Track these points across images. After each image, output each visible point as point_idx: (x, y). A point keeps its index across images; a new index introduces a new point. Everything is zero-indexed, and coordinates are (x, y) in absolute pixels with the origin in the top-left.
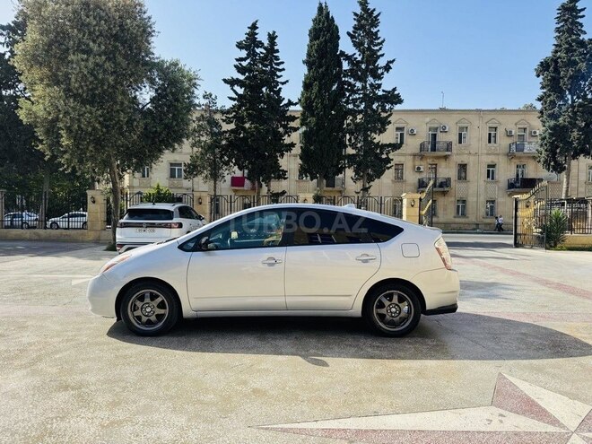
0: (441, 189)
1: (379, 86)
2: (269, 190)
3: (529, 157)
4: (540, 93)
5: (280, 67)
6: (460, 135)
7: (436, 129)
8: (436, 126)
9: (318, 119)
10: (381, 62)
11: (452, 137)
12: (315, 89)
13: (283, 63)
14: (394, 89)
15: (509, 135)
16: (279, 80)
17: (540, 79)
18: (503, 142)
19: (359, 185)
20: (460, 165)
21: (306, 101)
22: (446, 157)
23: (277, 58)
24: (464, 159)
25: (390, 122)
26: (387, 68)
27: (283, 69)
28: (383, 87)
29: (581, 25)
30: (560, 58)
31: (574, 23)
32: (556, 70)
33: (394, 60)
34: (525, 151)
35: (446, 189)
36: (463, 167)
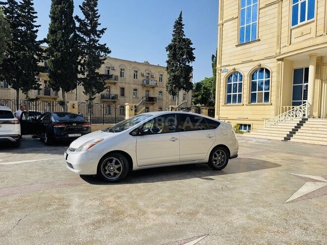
0: (113, 100)
1: (98, 41)
2: (27, 97)
3: (151, 87)
4: (168, 59)
5: (35, 15)
6: (121, 72)
7: (109, 68)
8: (109, 66)
9: (62, 54)
10: (99, 28)
11: (117, 73)
12: (59, 36)
13: (36, 13)
14: (105, 45)
15: (143, 75)
16: (34, 24)
17: (168, 52)
18: (140, 79)
19: (87, 97)
20: (121, 88)
21: (53, 42)
22: (115, 84)
23: (32, 9)
24: (123, 85)
25: (103, 63)
26: (102, 32)
27: (37, 17)
28: (99, 42)
29: (183, 31)
30: (176, 45)
31: (181, 30)
32: (175, 50)
33: (106, 29)
34: (150, 84)
35: (116, 100)
36: (123, 89)
